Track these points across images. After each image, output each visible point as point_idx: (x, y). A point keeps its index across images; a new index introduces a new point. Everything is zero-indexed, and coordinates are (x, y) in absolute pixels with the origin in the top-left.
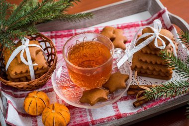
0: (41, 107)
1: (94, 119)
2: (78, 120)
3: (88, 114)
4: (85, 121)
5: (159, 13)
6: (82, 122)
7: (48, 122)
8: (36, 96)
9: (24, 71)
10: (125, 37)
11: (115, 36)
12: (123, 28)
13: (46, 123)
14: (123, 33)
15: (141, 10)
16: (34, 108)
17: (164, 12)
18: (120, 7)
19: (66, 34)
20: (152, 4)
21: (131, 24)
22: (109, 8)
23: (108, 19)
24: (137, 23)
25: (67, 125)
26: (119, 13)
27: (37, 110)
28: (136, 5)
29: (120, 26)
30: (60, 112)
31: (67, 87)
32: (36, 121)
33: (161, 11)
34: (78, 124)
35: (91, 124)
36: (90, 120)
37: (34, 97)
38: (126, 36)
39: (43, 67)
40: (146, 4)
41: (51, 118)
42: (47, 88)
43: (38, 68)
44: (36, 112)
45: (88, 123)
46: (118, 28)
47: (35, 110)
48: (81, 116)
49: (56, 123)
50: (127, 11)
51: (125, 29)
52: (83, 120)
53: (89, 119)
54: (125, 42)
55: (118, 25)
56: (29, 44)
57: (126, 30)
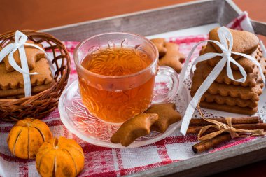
0: (36, 142)
1: (125, 168)
2: (97, 168)
3: (115, 160)
4: (109, 170)
5: (235, 21)
6: (105, 171)
7: (44, 164)
8: (29, 125)
9: (14, 84)
10: (182, 54)
11: (165, 50)
12: (179, 42)
13: (42, 167)
14: (179, 49)
15: (207, 20)
16: (24, 143)
17: (244, 17)
18: (175, 13)
20: (225, 10)
21: (192, 38)
22: (158, 13)
23: (156, 30)
24: (201, 37)
25: (79, 174)
26: (173, 22)
27: (28, 147)
28: (200, 12)
29: (174, 39)
30: (68, 149)
31: (83, 119)
32: (26, 169)
33: (239, 18)
34: (97, 175)
35: (118, 175)
36: (117, 169)
37: (25, 126)
38: (184, 53)
39: (45, 80)
40: (216, 11)
41: (50, 158)
42: (50, 119)
43: (37, 81)
44: (26, 152)
45: (114, 172)
46: (171, 42)
47: (26, 146)
48: (104, 163)
49: (58, 166)
50: (186, 20)
51: (181, 45)
52: (106, 169)
53: (116, 167)
54: (182, 61)
55: (171, 38)
56: (26, 42)
57: (184, 46)
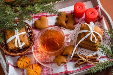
0: (26, 66)
1: (54, 73)
4: (49, 74)
8: (23, 60)
19: (41, 15)
23: (66, 6)
36: (51, 73)
37: (22, 61)
39: (27, 44)
48: (47, 70)
52: (48, 73)
55: (71, 11)
